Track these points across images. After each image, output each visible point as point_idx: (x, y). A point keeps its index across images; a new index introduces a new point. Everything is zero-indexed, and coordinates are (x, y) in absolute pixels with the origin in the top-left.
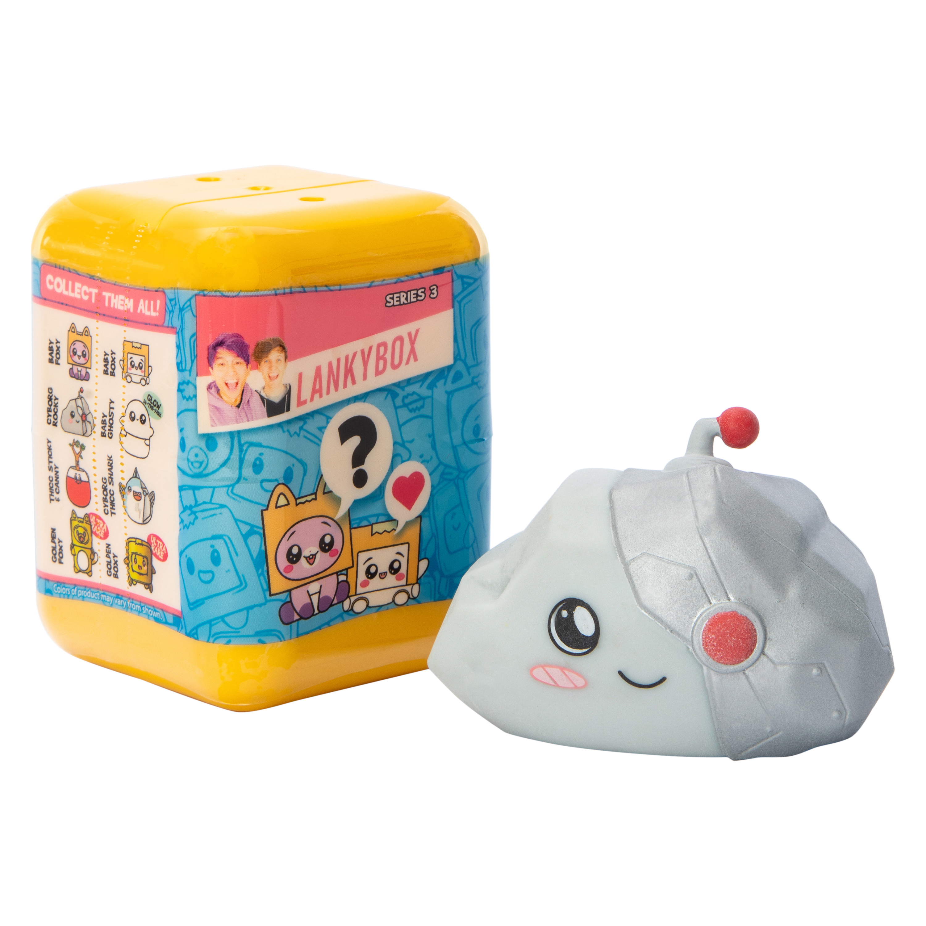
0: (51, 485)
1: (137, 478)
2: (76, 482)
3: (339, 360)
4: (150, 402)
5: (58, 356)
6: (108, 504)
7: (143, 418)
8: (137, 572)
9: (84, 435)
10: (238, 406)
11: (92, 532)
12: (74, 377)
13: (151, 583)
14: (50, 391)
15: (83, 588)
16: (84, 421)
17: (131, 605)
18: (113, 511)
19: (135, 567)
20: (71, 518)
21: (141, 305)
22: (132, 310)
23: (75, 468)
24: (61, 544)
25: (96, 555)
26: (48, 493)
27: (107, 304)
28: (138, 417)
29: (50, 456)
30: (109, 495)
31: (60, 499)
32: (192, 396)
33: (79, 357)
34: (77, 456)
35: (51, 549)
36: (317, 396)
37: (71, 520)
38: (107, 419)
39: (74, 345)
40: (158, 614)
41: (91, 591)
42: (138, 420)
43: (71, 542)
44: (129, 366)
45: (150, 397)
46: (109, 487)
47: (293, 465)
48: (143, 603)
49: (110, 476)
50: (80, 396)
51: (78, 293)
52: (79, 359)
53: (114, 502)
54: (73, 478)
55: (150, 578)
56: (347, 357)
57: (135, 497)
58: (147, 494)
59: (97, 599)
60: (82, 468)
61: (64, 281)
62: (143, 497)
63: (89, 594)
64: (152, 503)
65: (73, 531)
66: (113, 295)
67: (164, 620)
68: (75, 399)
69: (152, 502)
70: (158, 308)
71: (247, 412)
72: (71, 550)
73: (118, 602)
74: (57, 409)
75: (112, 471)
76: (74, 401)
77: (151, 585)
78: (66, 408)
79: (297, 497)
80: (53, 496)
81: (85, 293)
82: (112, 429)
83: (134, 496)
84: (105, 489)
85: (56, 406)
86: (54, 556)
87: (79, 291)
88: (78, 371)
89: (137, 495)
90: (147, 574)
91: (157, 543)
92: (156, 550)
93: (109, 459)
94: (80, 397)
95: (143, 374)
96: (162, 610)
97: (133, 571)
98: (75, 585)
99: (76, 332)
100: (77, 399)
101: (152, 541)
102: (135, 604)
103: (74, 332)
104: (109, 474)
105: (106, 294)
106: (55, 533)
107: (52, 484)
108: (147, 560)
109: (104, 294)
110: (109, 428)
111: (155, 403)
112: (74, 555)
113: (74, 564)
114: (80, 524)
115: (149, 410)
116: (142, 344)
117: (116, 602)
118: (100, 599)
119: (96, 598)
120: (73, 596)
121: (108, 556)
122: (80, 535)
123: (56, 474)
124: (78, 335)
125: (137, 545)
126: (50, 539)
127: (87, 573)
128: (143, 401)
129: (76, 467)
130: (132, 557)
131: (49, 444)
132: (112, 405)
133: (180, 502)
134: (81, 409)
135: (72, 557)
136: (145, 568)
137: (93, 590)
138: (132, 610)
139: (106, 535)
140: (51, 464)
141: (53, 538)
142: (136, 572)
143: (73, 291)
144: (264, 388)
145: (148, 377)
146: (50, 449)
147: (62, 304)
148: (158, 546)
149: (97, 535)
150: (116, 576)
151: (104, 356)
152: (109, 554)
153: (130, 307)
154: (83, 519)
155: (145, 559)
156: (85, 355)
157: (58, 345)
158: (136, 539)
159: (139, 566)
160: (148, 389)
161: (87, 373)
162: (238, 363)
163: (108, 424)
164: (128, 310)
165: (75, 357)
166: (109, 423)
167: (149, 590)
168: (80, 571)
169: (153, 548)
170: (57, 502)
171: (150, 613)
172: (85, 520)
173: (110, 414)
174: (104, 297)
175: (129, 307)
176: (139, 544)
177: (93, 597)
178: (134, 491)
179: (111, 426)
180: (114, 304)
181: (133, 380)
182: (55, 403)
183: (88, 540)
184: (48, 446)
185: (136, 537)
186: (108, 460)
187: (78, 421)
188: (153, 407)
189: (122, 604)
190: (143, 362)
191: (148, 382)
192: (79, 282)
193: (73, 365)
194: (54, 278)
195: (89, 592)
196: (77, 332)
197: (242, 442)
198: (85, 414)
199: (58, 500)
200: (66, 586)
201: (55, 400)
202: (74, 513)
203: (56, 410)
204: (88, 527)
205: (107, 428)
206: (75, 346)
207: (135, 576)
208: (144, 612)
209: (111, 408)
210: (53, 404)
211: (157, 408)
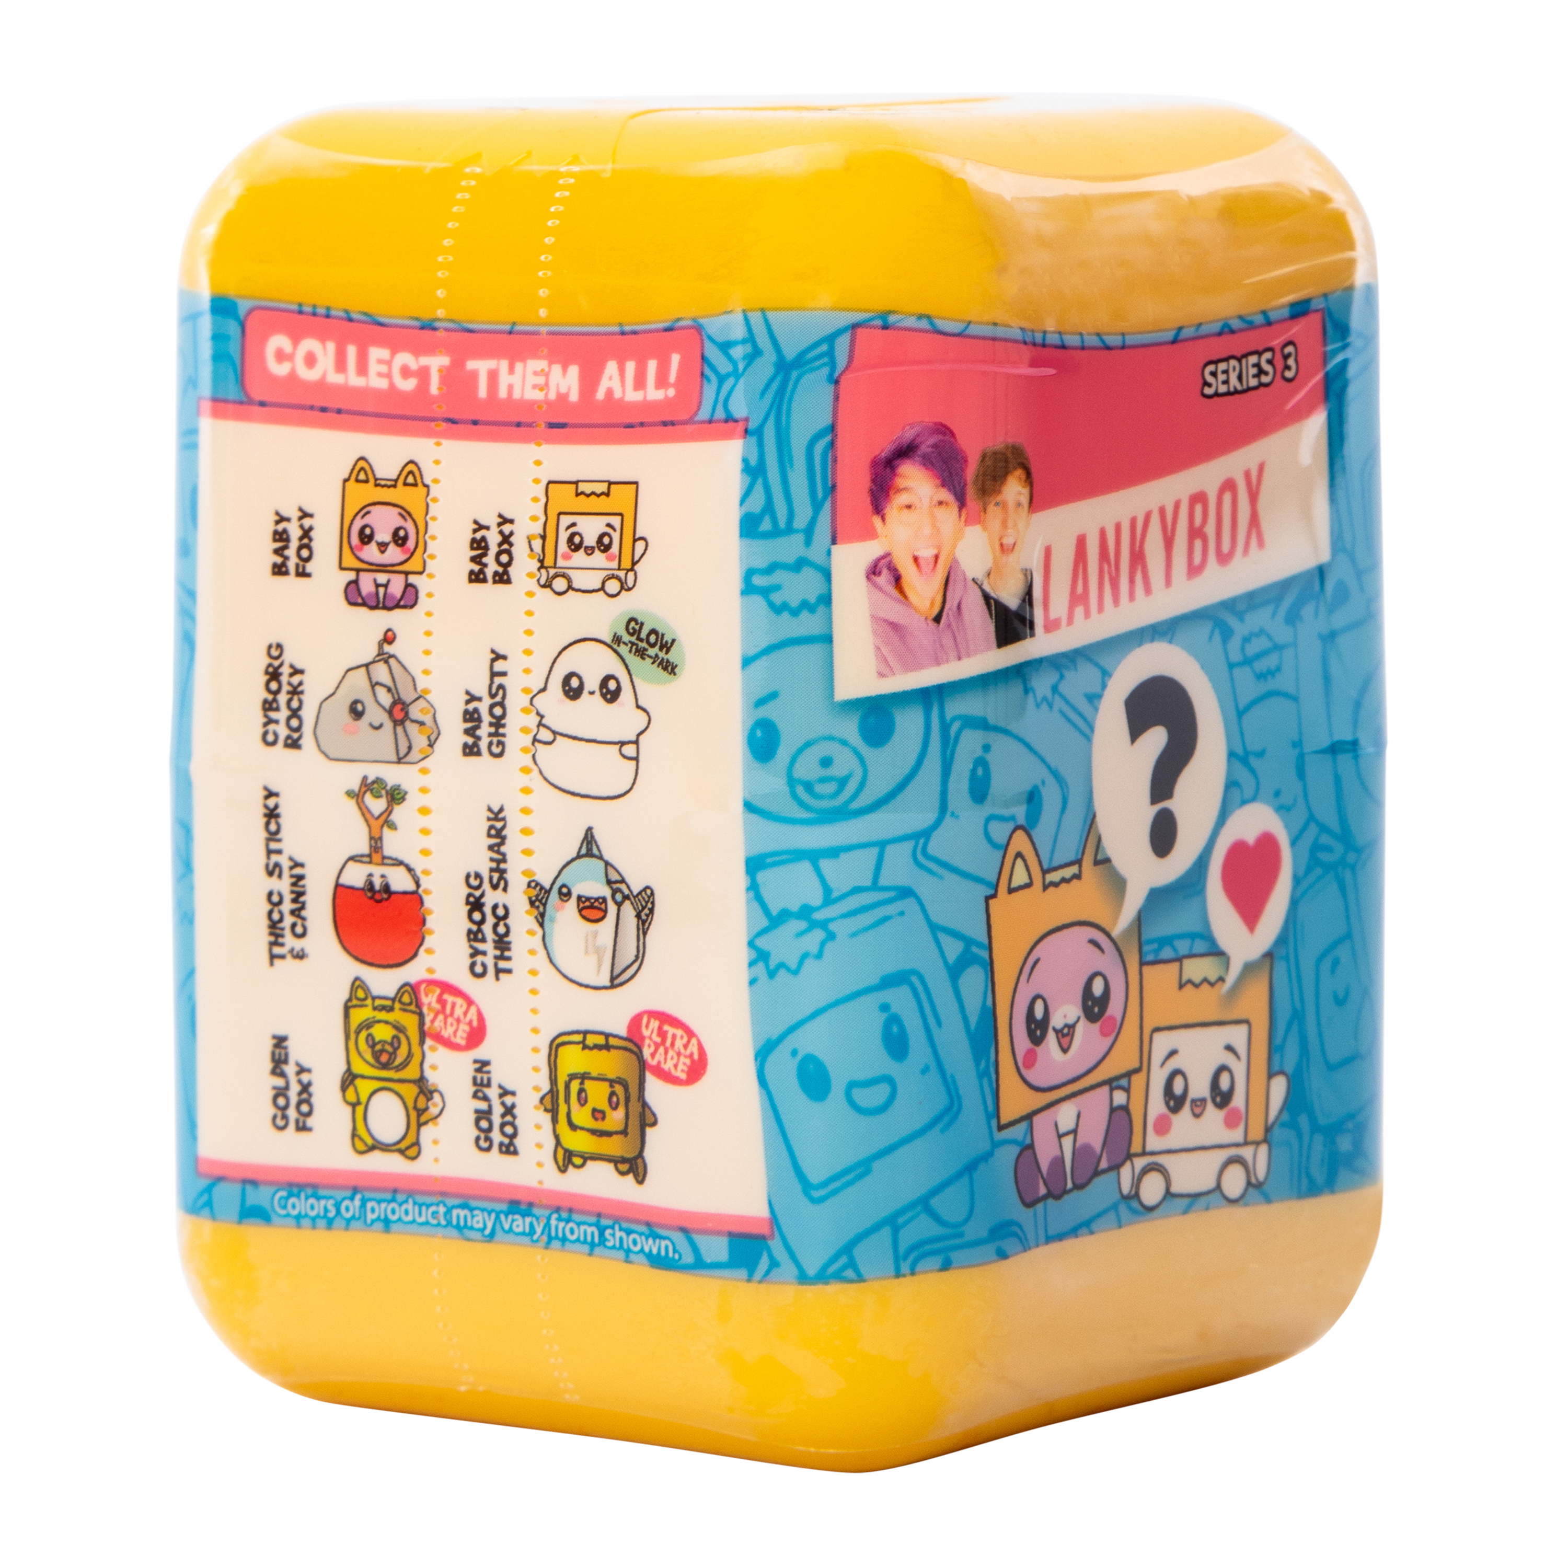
0: (276, 916)
1: (593, 856)
2: (372, 898)
3: (1118, 527)
4: (633, 639)
5: (305, 553)
6: (488, 946)
7: (612, 685)
8: (588, 1130)
9: (400, 761)
10: (937, 619)
11: (423, 1035)
12: (364, 604)
13: (640, 1155)
14: (275, 653)
15: (388, 1196)
16: (397, 723)
17: (564, 1229)
18: (502, 964)
19: (582, 1116)
20: (350, 1000)
21: (611, 378)
22: (574, 397)
23: (367, 859)
24: (305, 1077)
25: (436, 1096)
26: (264, 937)
27: (483, 392)
28: (592, 683)
29: (273, 836)
30: (490, 920)
31: (307, 951)
32: (812, 599)
33: (383, 547)
34: (376, 824)
35: (272, 1093)
36: (1079, 611)
37: (347, 1009)
38: (483, 707)
39: (363, 517)
40: (664, 1243)
41: (415, 1203)
42: (592, 693)
43: (344, 1067)
44: (563, 547)
45: (637, 624)
46: (491, 898)
47: (1043, 783)
48: (609, 1217)
49: (494, 865)
50: (383, 654)
51: (380, 375)
52: (383, 552)
53: (506, 939)
54: (362, 889)
55: (639, 1142)
56: (1133, 521)
57: (584, 913)
58: (626, 897)
59: (439, 1225)
60: (394, 856)
61: (331, 346)
62: (612, 908)
63: (407, 1213)
64: (644, 922)
65: (353, 1036)
66: (504, 365)
67: (689, 1258)
68: (367, 666)
69: (644, 917)
70: (673, 377)
71: (957, 634)
72: (344, 1089)
73: (515, 1224)
74: (301, 702)
75: (503, 849)
76: (363, 669)
77: (639, 1161)
78: (333, 694)
79: (1045, 867)
80: (282, 945)
81: (406, 372)
82: (501, 731)
83: (580, 911)
84: (475, 905)
85: (295, 691)
86: (279, 1114)
87: (384, 369)
88: (378, 586)
89: (592, 907)
90: (624, 1132)
91: (662, 1034)
92: (660, 1056)
93: (492, 816)
94: (384, 657)
95: (615, 564)
96: (684, 1230)
97: (573, 1127)
98: (355, 1190)
99: (372, 480)
100: (373, 662)
101: (646, 1033)
102: (579, 1224)
103: (366, 481)
104: (492, 860)
105: (481, 367)
106: (285, 1048)
107: (281, 913)
108: (626, 1089)
109: (471, 365)
110: (493, 730)
111: (653, 638)
112: (354, 1106)
113: (354, 1129)
114: (382, 1015)
115: (632, 660)
116: (610, 483)
117: (507, 1227)
118: (449, 1223)
119: (434, 1222)
120: (348, 1221)
121: (480, 1094)
122: (378, 1047)
123: (294, 884)
124: (379, 488)
125: (587, 1051)
126: (269, 1066)
127: (402, 1152)
128: (608, 640)
129: (370, 856)
130: (567, 1086)
131: (271, 802)
132: (499, 666)
133: (756, 905)
134: (389, 690)
135: (348, 1110)
136: (620, 1113)
137: (420, 1199)
138: (567, 1244)
139: (477, 1035)
140: (275, 858)
141: (278, 1062)
142: (582, 1129)
143: (362, 369)
144: (989, 575)
145: (632, 569)
146: (272, 814)
147: (324, 410)
148: (668, 1043)
149: (439, 1039)
150: (509, 1149)
151: (471, 532)
152: (486, 1091)
153: (569, 389)
154: (393, 1000)
155: (619, 1089)
156: (405, 539)
157: (307, 522)
158: (585, 1033)
159: (594, 1111)
160: (628, 604)
161: (408, 586)
162: (941, 503)
163: (486, 718)
164: (562, 398)
165: (366, 547)
166: (491, 714)
167: (631, 1176)
168: (377, 1146)
169: (647, 1052)
170: (297, 961)
171: (635, 1243)
172: (400, 1001)
173: (494, 691)
174: (474, 375)
175: (563, 390)
176: (597, 1047)
177: (423, 1219)
178: (579, 898)
179: (498, 723)
180: (510, 388)
181: (575, 585)
182: (290, 684)
183: (410, 1055)
184: (266, 807)
185: (583, 1027)
186: (489, 819)
187: (376, 724)
188: (645, 650)
189: (527, 1230)
190: (614, 530)
191: (630, 584)
192: (381, 343)
193: (358, 571)
194: (296, 342)
195: (410, 1206)
196: (376, 479)
197: (948, 717)
198: (404, 703)
199: (300, 956)
200: (322, 1192)
201: (291, 675)
202: (359, 986)
203: (295, 704)
204: (410, 1022)
205: (485, 730)
206: (368, 520)
207: (578, 1142)
208: (610, 1244)
209: (494, 674)
210: (286, 688)
211: (661, 649)
